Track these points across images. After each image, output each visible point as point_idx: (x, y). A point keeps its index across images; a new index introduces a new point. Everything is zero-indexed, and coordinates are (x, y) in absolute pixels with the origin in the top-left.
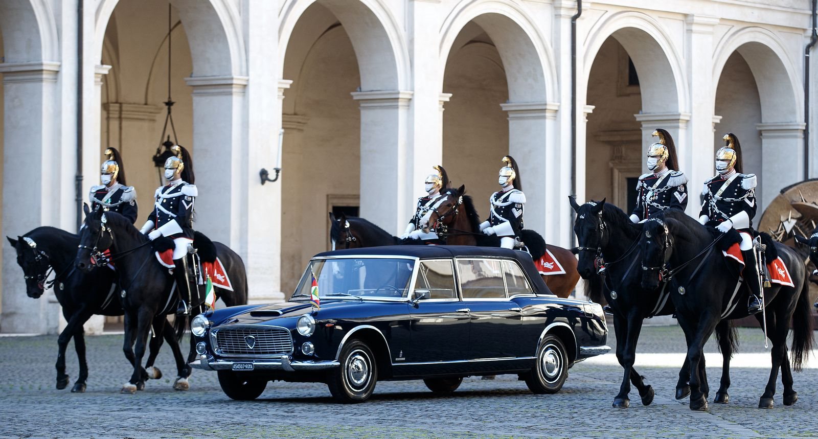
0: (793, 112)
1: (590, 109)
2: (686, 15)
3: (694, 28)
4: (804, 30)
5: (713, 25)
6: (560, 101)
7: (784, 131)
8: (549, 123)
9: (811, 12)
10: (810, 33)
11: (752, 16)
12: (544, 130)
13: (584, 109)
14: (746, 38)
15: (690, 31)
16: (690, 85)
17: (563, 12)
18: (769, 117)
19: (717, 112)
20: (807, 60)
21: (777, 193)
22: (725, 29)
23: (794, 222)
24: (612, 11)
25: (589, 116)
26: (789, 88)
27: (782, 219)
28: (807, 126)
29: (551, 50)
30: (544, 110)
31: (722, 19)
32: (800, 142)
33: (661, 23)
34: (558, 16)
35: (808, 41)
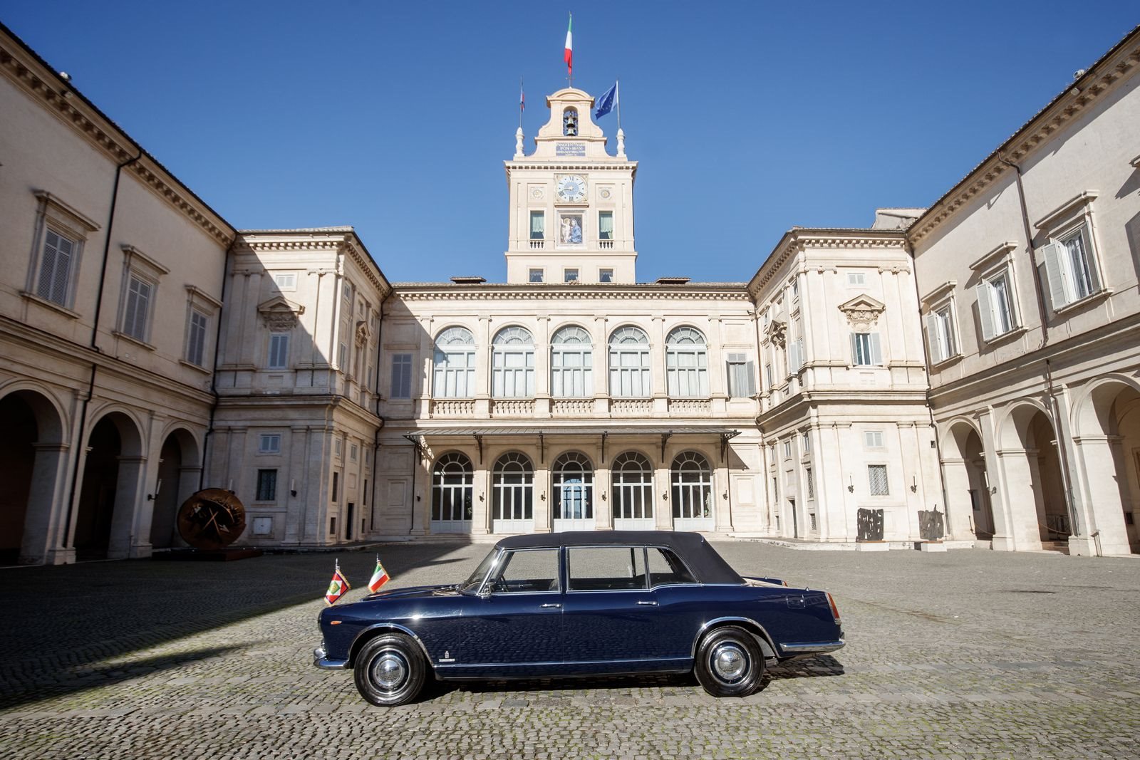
0: (197, 461)
1: (90, 449)
2: (150, 411)
3: (154, 417)
4: (206, 426)
5: (163, 417)
6: (71, 442)
7: (193, 469)
8: (62, 455)
9: (209, 419)
10: (209, 427)
11: (184, 417)
12: (58, 456)
13: (85, 447)
14: (179, 426)
15: (152, 419)
16: (149, 443)
17: (79, 397)
18: (185, 463)
19: (161, 457)
20: (206, 439)
21: (192, 495)
22: (170, 420)
23: (199, 508)
24: (109, 402)
25: (88, 453)
26: (197, 452)
27: (194, 506)
28: (203, 468)
29: (69, 416)
30: (60, 447)
31: (169, 416)
32: (199, 474)
33: (137, 413)
34: (76, 399)
35: (208, 431)
